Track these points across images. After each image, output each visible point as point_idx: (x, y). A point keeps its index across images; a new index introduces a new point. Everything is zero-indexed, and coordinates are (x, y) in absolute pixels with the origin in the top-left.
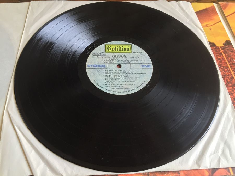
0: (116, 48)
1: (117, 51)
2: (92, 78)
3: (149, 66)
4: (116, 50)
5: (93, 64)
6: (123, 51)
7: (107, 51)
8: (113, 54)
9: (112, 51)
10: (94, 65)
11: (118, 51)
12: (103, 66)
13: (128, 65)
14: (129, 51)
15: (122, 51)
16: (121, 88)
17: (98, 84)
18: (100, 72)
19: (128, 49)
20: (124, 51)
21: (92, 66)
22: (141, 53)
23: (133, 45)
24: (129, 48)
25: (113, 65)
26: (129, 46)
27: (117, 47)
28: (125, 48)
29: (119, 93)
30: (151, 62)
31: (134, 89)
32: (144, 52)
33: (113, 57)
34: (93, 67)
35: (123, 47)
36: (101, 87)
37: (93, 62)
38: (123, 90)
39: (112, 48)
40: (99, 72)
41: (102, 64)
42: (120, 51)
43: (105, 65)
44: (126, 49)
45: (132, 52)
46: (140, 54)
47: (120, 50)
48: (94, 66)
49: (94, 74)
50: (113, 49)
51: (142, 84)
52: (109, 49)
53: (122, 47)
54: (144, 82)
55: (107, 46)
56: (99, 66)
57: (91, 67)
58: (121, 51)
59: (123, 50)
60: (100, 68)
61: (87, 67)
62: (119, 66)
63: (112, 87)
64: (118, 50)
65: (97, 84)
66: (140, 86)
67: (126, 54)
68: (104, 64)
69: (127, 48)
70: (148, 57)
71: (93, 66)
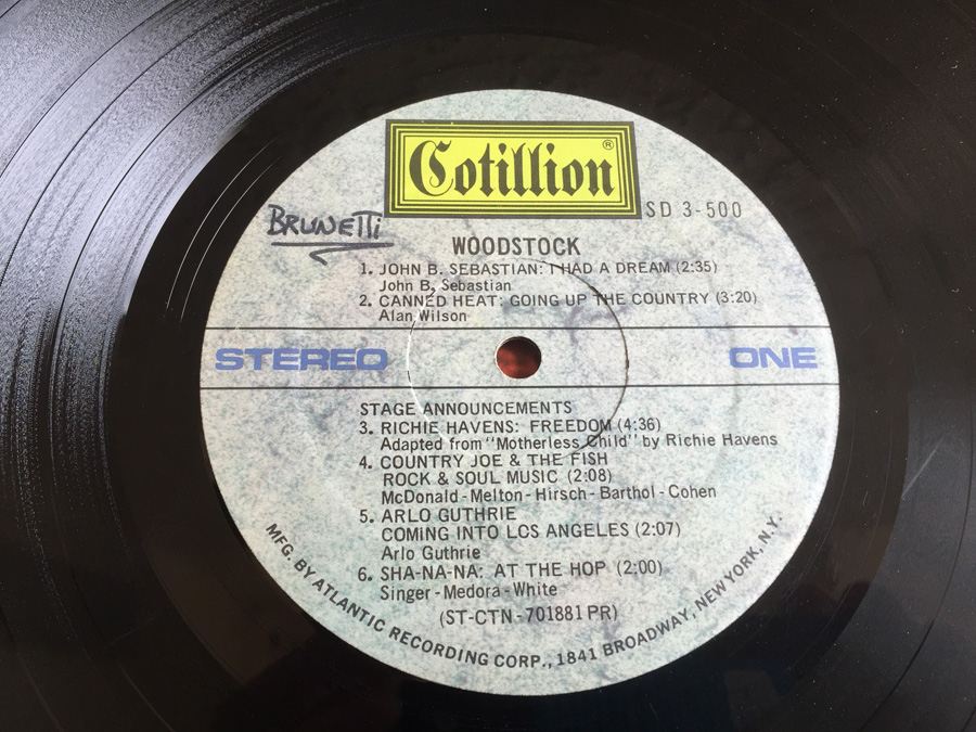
0: (486, 160)
1: (504, 190)
2: (256, 501)
3: (799, 358)
4: (494, 182)
5: (272, 340)
6: (553, 190)
7: (411, 192)
8: (458, 228)
9: (457, 195)
10: (278, 352)
11: (513, 196)
12: (368, 359)
13: (601, 350)
14: (615, 196)
15: (545, 195)
16: (536, 615)
17: (313, 563)
18: (333, 422)
19: (598, 175)
20: (562, 196)
21: (258, 355)
22: (722, 213)
23: (648, 131)
24: (612, 157)
25: (463, 342)
26: (607, 144)
27: (502, 148)
28: (576, 164)
29: (517, 669)
30: (815, 310)
31: (664, 628)
32: (754, 210)
33: (457, 259)
34: (268, 375)
35: (551, 148)
36: (343, 603)
37: (272, 314)
38: (553, 639)
39: (450, 162)
40: (321, 423)
41: (359, 333)
42: (529, 196)
43: (388, 347)
44: (586, 172)
45: (634, 208)
46: (711, 231)
47: (527, 183)
48: (280, 357)
49: (275, 453)
50: (466, 175)
51: (745, 562)
52: (427, 173)
53: (544, 157)
54: (764, 537)
55: (411, 144)
56: (328, 358)
57: (246, 375)
58: (536, 190)
59: (559, 183)
60: (334, 377)
61: (209, 375)
62: (521, 356)
63: (447, 604)
64: (511, 182)
65: (300, 565)
66: (720, 588)
67: (583, 229)
68: (374, 341)
69: (591, 165)
70: (790, 253)
71: (269, 358)
